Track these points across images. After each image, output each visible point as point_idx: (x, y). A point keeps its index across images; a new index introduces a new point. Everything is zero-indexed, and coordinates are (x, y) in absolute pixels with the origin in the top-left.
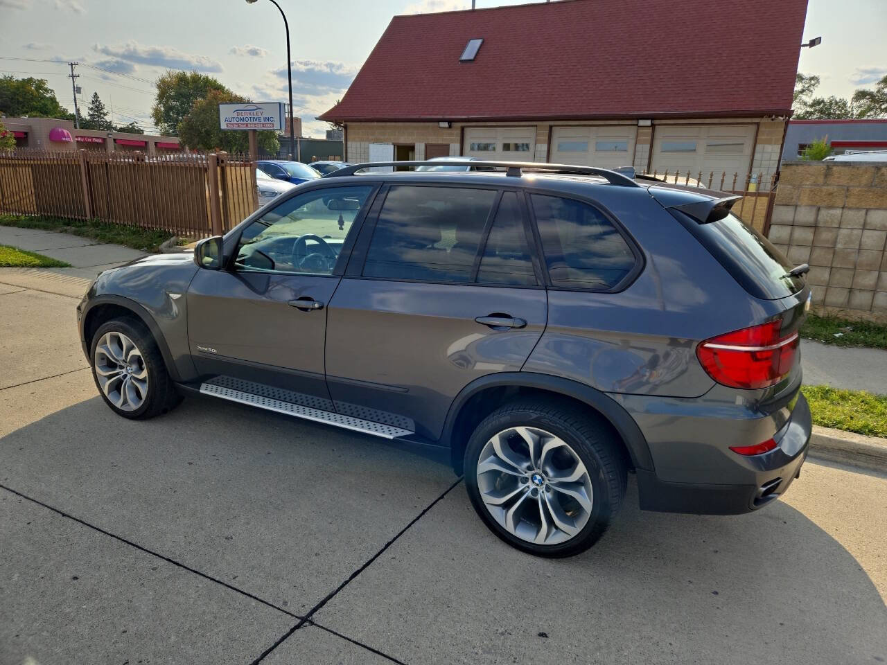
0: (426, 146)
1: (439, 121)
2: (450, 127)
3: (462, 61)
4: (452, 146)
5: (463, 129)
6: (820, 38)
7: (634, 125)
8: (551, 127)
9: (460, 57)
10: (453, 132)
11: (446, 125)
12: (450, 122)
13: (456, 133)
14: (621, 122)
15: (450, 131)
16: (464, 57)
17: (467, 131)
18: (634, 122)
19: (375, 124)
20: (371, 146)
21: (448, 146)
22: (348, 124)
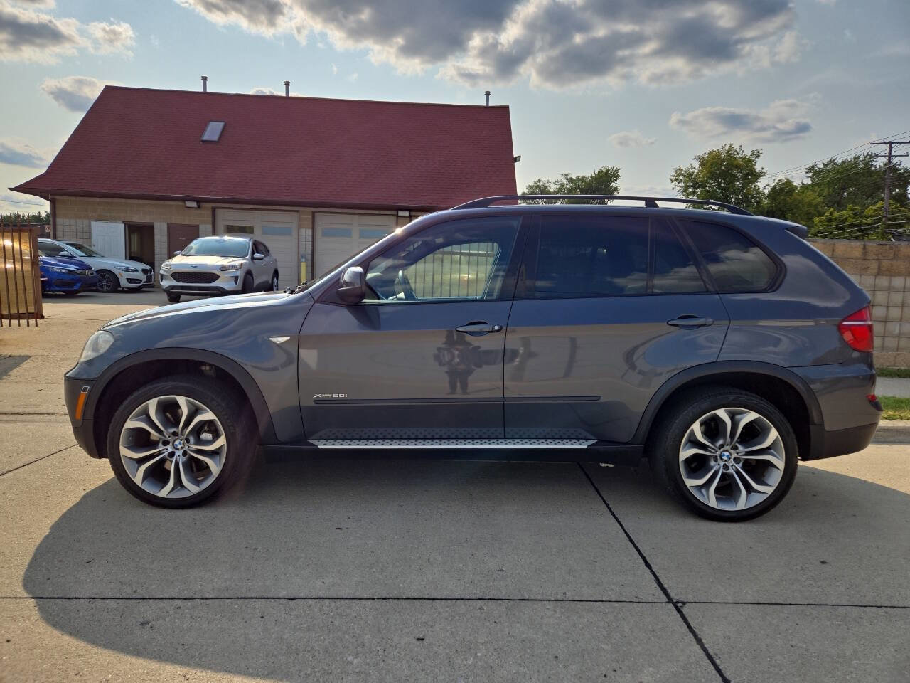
0: (170, 227)
1: (184, 200)
2: (199, 207)
3: (202, 141)
4: (202, 227)
5: (214, 210)
6: (520, 157)
7: (393, 215)
8: (313, 213)
9: (201, 137)
10: (203, 212)
11: (194, 204)
12: (199, 201)
13: (206, 213)
14: (382, 212)
15: (198, 211)
16: (205, 138)
17: (219, 212)
18: (394, 213)
19: (98, 199)
20: (93, 224)
21: (197, 227)
22: (57, 197)
